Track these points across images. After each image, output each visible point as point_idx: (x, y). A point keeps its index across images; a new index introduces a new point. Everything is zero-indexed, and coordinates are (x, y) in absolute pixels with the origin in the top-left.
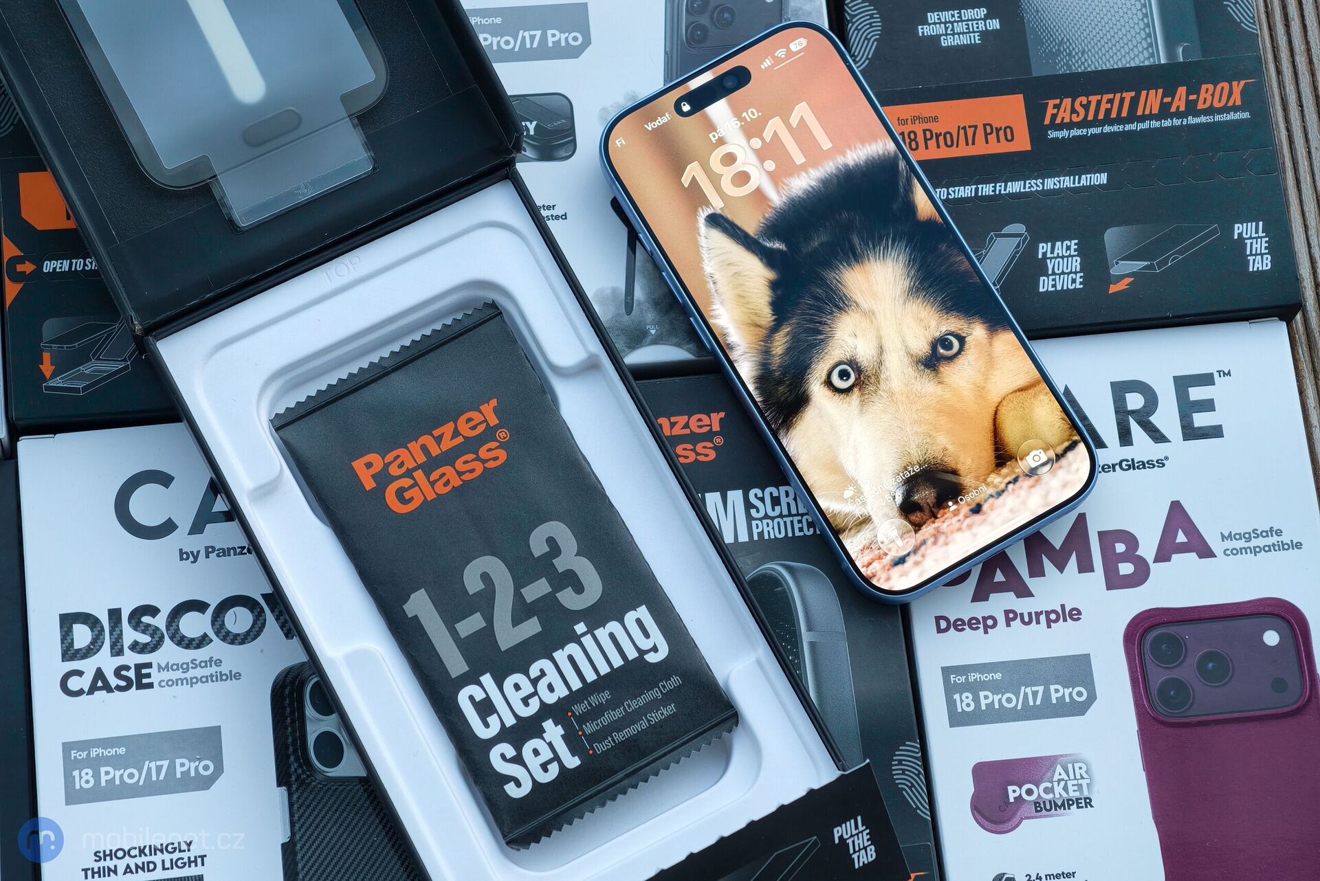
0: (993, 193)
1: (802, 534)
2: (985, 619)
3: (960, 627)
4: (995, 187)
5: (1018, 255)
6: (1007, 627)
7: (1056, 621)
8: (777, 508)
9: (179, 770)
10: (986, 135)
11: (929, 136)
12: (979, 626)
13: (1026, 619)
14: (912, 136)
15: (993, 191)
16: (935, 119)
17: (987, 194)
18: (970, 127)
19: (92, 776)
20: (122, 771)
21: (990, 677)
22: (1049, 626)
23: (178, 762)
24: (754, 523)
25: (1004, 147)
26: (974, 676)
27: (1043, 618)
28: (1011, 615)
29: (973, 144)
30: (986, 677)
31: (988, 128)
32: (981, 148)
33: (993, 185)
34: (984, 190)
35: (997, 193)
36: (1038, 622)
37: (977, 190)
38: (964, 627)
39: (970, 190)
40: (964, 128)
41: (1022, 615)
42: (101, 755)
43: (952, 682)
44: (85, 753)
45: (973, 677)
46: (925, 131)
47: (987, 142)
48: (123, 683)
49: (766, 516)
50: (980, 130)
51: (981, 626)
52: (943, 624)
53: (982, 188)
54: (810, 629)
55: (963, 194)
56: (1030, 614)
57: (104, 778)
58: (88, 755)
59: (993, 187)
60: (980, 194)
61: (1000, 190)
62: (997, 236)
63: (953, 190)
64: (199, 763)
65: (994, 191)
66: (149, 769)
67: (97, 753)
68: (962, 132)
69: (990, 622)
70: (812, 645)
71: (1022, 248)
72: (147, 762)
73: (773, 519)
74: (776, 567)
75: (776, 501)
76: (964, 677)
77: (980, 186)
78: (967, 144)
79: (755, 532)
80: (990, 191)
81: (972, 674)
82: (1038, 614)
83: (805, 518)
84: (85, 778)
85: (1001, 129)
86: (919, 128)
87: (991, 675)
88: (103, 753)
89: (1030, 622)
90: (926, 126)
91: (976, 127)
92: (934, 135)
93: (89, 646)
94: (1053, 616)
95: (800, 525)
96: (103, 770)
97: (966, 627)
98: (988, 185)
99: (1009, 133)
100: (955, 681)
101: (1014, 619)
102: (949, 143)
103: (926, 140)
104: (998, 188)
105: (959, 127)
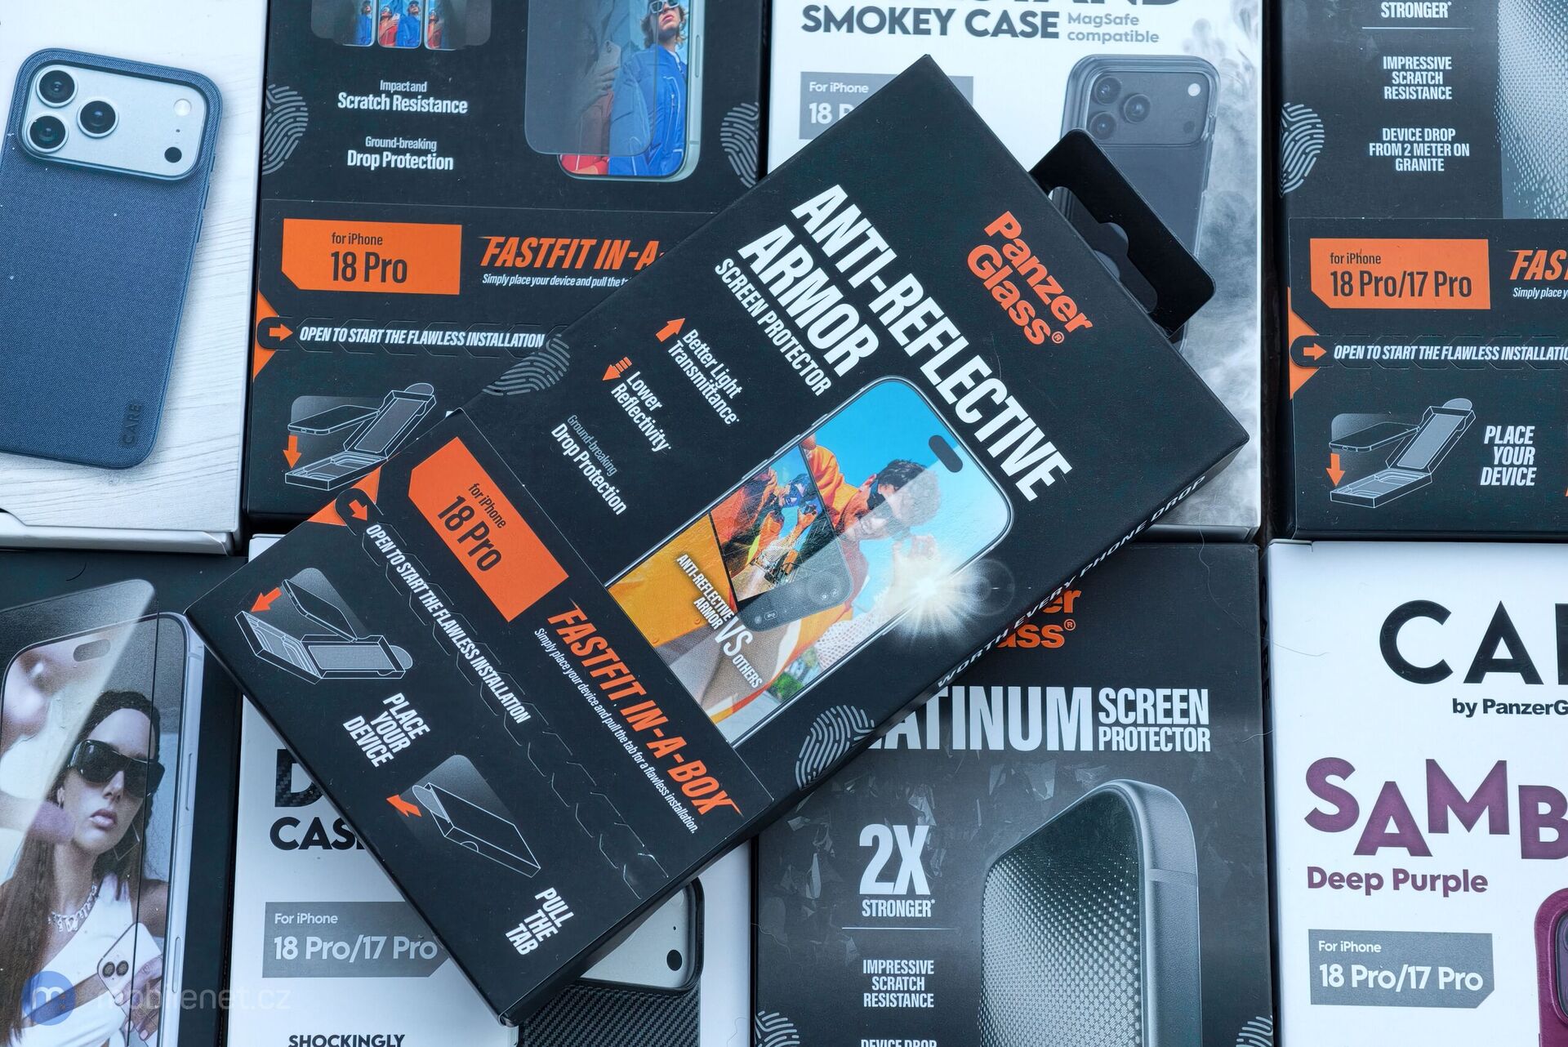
0: (1438, 358)
1: (1158, 749)
2: (1368, 877)
3: (1337, 884)
4: (1440, 350)
5: (1459, 438)
6: (1395, 889)
7: (1456, 889)
8: (1132, 714)
9: (397, 950)
10: (1437, 285)
11: (1367, 279)
12: (1360, 884)
13: (1419, 883)
14: (1347, 278)
15: (1437, 355)
16: (1377, 260)
17: (1430, 358)
18: (1418, 273)
19: (296, 946)
20: (331, 943)
21: (1366, 948)
22: (1446, 895)
23: (397, 939)
24: (1101, 729)
25: (1458, 303)
26: (1347, 945)
27: (1439, 884)
28: (1401, 876)
29: (1420, 294)
30: (1362, 948)
31: (1441, 278)
32: (1428, 301)
33: (1439, 347)
34: (1427, 352)
35: (1443, 358)
36: (1433, 888)
37: (1418, 351)
38: (1342, 884)
39: (1409, 351)
40: (1411, 274)
41: (1414, 877)
42: (309, 922)
43: (1320, 949)
44: (291, 917)
45: (1345, 946)
46: (1362, 273)
47: (1437, 294)
48: (343, 840)
49: (1117, 723)
50: (1431, 279)
51: (1363, 885)
52: (1317, 878)
53: (1425, 350)
54: (1155, 865)
55: (1400, 355)
56: (1424, 877)
57: (309, 950)
58: (295, 920)
59: (1438, 350)
60: (1421, 358)
61: (1446, 355)
62: (1436, 411)
63: (1389, 349)
64: (421, 944)
65: (1439, 355)
66: (363, 945)
67: (305, 919)
68: (1408, 278)
69: (1374, 882)
70: (1156, 886)
71: (1464, 430)
72: (361, 936)
73: (1124, 726)
74: (1121, 786)
75: (1131, 706)
76: (1335, 945)
77: (1422, 348)
78: (1413, 294)
79: (1102, 740)
80: (1435, 355)
81: (1345, 943)
82: (1434, 879)
83: (1164, 730)
84: (288, 947)
85: (1456, 279)
86: (1355, 269)
87: (1368, 946)
88: (311, 919)
89: (1423, 887)
90: (1365, 267)
91: (1425, 274)
92: (1373, 279)
93: (307, 791)
94: (1452, 883)
95: (1157, 738)
96: (310, 940)
97: (1345, 884)
98: (1432, 347)
99: (1465, 285)
100: (1323, 948)
101: (1404, 881)
102: (1391, 291)
103: (1363, 284)
104: (1444, 352)
105: (1405, 272)
